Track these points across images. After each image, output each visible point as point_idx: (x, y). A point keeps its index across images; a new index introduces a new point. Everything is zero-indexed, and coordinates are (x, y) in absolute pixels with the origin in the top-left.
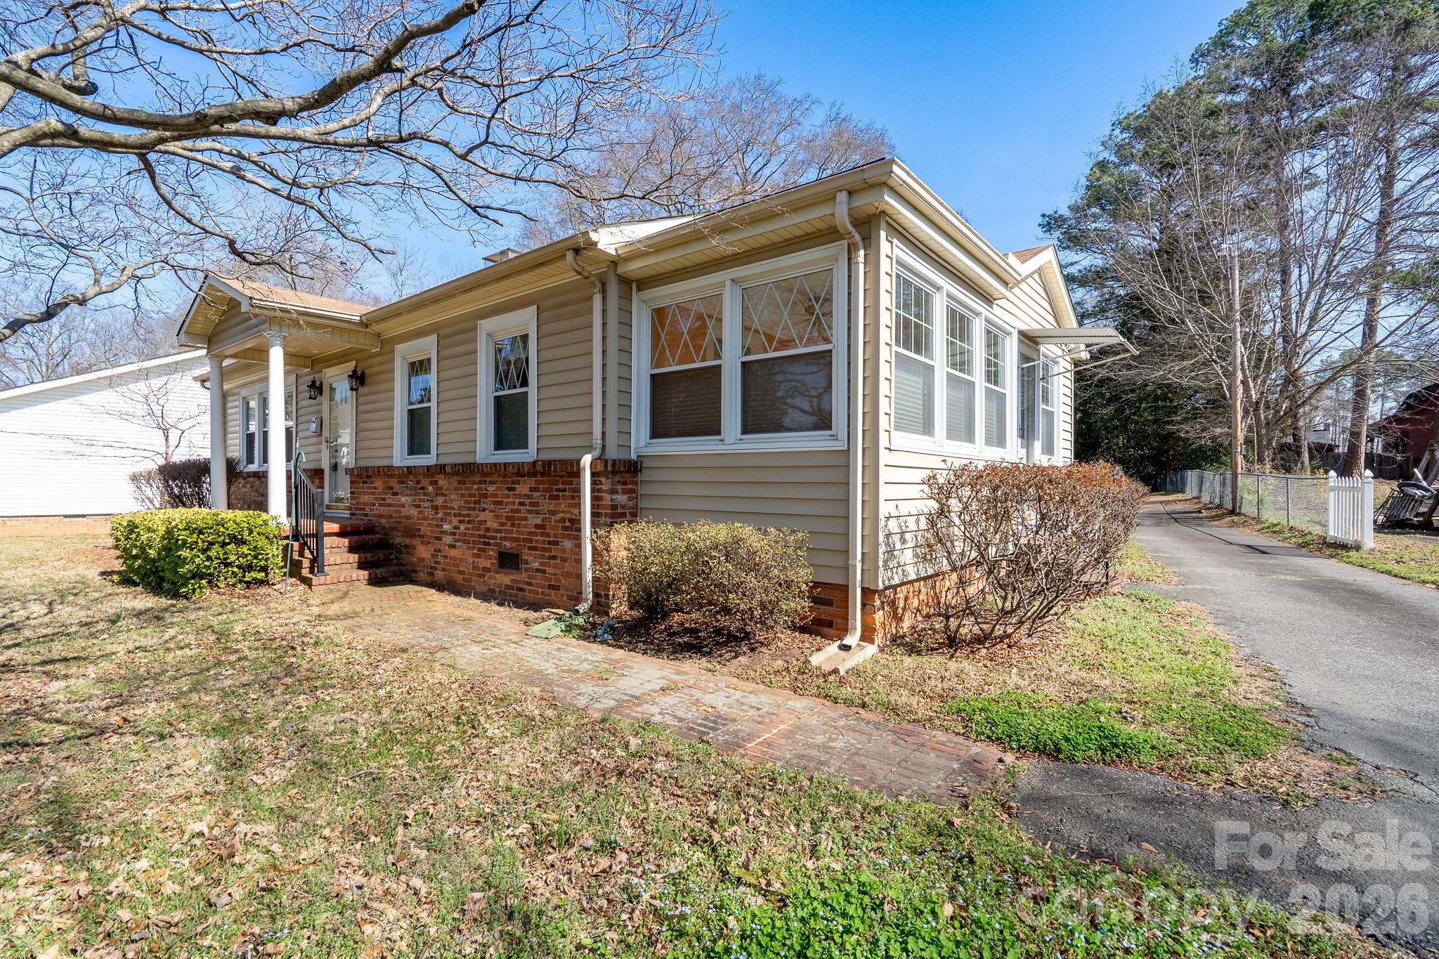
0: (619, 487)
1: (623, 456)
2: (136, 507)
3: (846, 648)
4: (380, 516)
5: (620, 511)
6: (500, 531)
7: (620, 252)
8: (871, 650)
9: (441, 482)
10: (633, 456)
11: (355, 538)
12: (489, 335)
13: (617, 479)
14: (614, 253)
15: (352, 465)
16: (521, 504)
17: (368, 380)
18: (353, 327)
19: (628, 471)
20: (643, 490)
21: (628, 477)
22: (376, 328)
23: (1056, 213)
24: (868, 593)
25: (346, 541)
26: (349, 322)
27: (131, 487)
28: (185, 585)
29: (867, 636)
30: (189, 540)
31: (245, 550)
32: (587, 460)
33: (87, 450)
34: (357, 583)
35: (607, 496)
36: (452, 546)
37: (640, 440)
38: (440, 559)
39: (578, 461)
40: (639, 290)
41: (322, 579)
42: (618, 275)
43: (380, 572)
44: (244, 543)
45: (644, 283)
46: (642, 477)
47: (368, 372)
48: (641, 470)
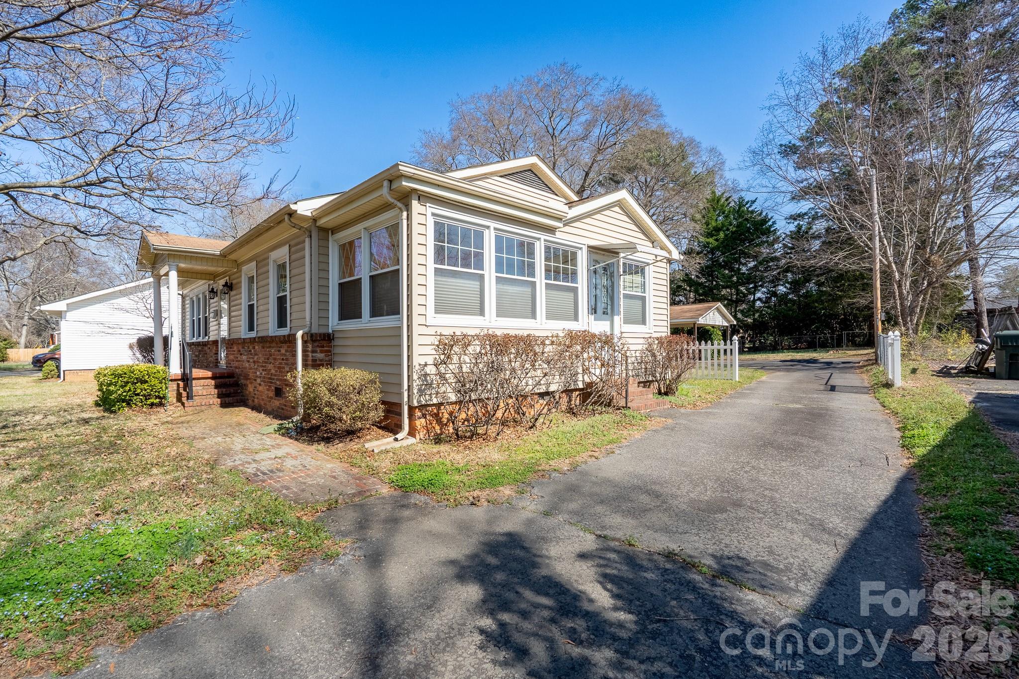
0: (318, 349)
1: (323, 330)
2: (131, 363)
3: (396, 440)
4: (236, 367)
5: (318, 362)
6: (275, 375)
7: (314, 214)
8: (411, 440)
9: (256, 347)
10: (330, 331)
11: (218, 380)
12: (274, 261)
13: (316, 344)
14: (310, 215)
15: (227, 337)
16: (283, 359)
17: (234, 287)
18: (217, 257)
19: (324, 340)
20: (337, 350)
21: (325, 343)
22: (232, 257)
23: (790, 143)
24: (411, 409)
25: (213, 382)
26: (214, 255)
27: (130, 352)
28: (114, 406)
29: (412, 433)
30: (113, 381)
31: (145, 386)
32: (299, 334)
33: (110, 331)
34: (213, 406)
35: (310, 354)
36: (260, 385)
37: (334, 322)
38: (256, 392)
39: (295, 335)
40: (332, 234)
41: (191, 404)
42: (318, 227)
43: (227, 400)
44: (146, 382)
45: (334, 230)
46: (336, 342)
47: (234, 282)
48: (333, 339)
